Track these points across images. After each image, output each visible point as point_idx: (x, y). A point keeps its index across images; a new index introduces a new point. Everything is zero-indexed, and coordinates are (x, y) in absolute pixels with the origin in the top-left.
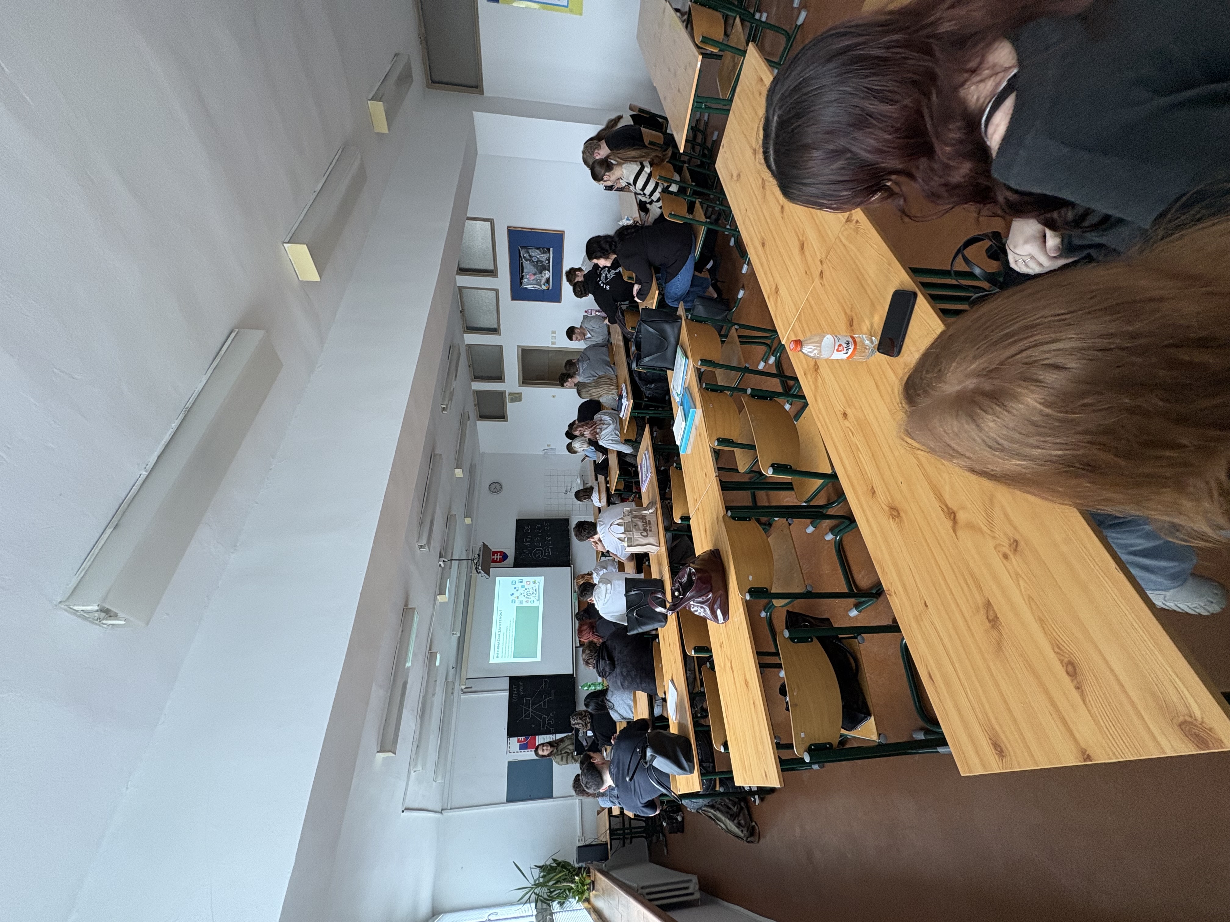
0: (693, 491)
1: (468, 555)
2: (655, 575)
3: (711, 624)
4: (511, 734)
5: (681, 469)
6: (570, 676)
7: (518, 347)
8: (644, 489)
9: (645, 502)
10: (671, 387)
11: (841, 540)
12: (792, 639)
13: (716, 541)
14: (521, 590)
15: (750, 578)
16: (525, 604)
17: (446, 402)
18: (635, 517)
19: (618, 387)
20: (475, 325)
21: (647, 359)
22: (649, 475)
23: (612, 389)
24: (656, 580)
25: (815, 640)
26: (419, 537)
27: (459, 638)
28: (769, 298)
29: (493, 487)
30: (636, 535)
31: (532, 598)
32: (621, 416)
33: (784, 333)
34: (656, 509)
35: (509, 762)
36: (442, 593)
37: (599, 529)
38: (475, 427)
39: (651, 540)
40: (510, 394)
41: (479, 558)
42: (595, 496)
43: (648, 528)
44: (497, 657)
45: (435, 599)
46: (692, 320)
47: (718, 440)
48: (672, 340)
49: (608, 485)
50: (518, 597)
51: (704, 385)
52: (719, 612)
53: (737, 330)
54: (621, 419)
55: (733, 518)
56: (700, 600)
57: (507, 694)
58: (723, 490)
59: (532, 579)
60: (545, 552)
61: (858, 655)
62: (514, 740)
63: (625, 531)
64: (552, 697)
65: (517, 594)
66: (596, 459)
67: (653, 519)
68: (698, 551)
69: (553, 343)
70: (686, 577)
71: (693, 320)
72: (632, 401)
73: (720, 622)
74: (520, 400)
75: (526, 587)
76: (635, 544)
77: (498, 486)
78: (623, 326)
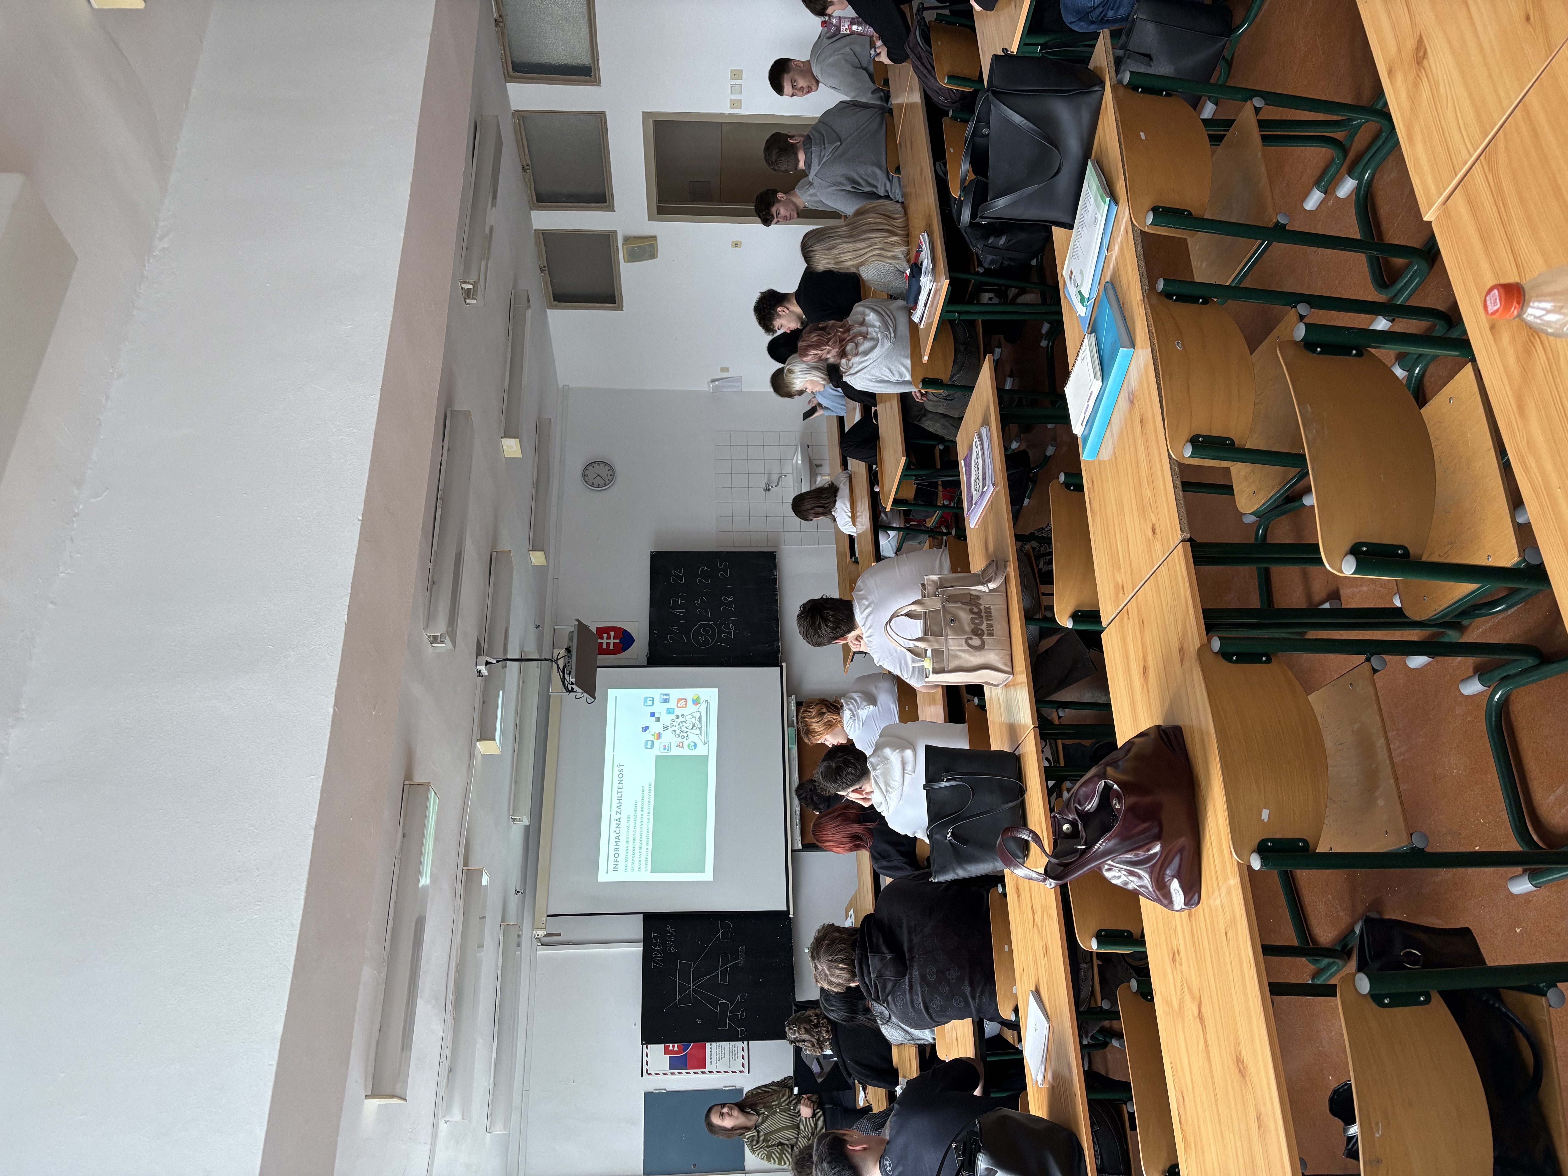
0: (1115, 564)
1: (540, 649)
2: (998, 743)
3: (1149, 909)
4: (649, 1036)
5: (1080, 488)
6: (782, 916)
7: (646, 115)
8: (973, 521)
9: (977, 564)
10: (1064, 273)
11: (1505, 703)
12: (1376, 997)
13: (1173, 704)
14: (666, 719)
15: (1265, 815)
16: (675, 752)
17: (473, 277)
18: (951, 599)
19: (908, 238)
20: (535, 59)
21: (1002, 202)
22: (990, 490)
23: (893, 244)
24: (1000, 754)
25: (1436, 999)
26: (430, 617)
27: (527, 828)
28: (1390, 73)
29: (591, 472)
30: (954, 644)
31: (693, 738)
32: (916, 318)
33: (1433, 190)
34: (1007, 581)
35: (647, 1095)
36: (486, 735)
37: (859, 617)
38: (543, 321)
39: (992, 657)
40: (627, 239)
41: (570, 657)
42: (842, 511)
43: (984, 627)
44: (616, 869)
45: (472, 749)
46: (1133, 87)
47: (1194, 441)
48: (1073, 145)
49: (877, 490)
50: (659, 736)
51: (1160, 285)
52: (1175, 886)
53: (1257, 110)
54: (914, 327)
55: (1225, 655)
56: (1129, 856)
57: (639, 949)
58: (1196, 563)
59: (689, 693)
60: (721, 632)
61: (1546, 1037)
62: (657, 1051)
63: (926, 633)
64: (741, 961)
65: (656, 727)
66: (842, 414)
67: (996, 606)
68: (1124, 733)
69: (736, 104)
70: (1095, 801)
71: (1135, 89)
72: (946, 283)
73: (1177, 907)
74: (653, 255)
75: (678, 712)
76: (953, 664)
77: (602, 470)
78: (925, 70)
